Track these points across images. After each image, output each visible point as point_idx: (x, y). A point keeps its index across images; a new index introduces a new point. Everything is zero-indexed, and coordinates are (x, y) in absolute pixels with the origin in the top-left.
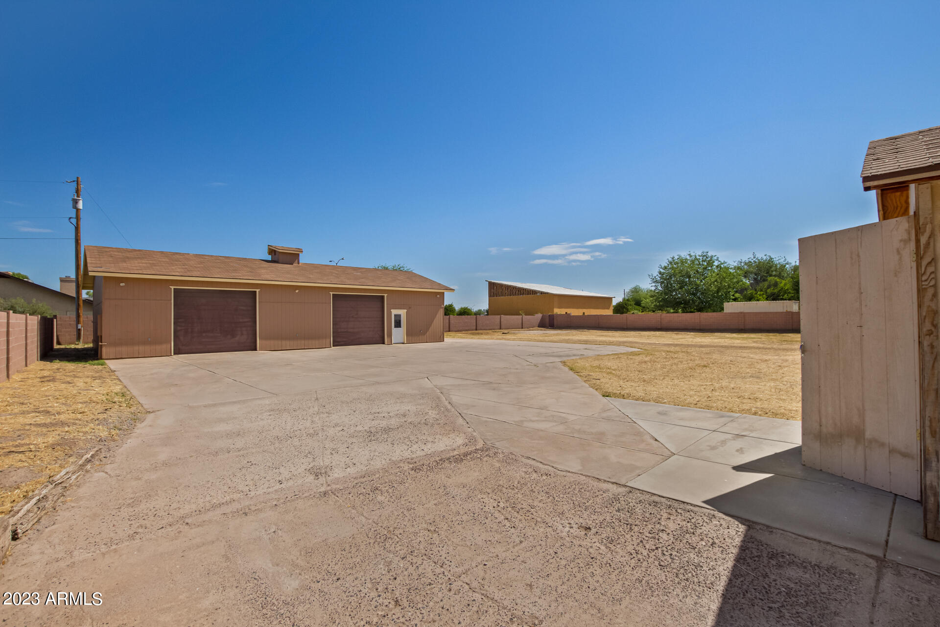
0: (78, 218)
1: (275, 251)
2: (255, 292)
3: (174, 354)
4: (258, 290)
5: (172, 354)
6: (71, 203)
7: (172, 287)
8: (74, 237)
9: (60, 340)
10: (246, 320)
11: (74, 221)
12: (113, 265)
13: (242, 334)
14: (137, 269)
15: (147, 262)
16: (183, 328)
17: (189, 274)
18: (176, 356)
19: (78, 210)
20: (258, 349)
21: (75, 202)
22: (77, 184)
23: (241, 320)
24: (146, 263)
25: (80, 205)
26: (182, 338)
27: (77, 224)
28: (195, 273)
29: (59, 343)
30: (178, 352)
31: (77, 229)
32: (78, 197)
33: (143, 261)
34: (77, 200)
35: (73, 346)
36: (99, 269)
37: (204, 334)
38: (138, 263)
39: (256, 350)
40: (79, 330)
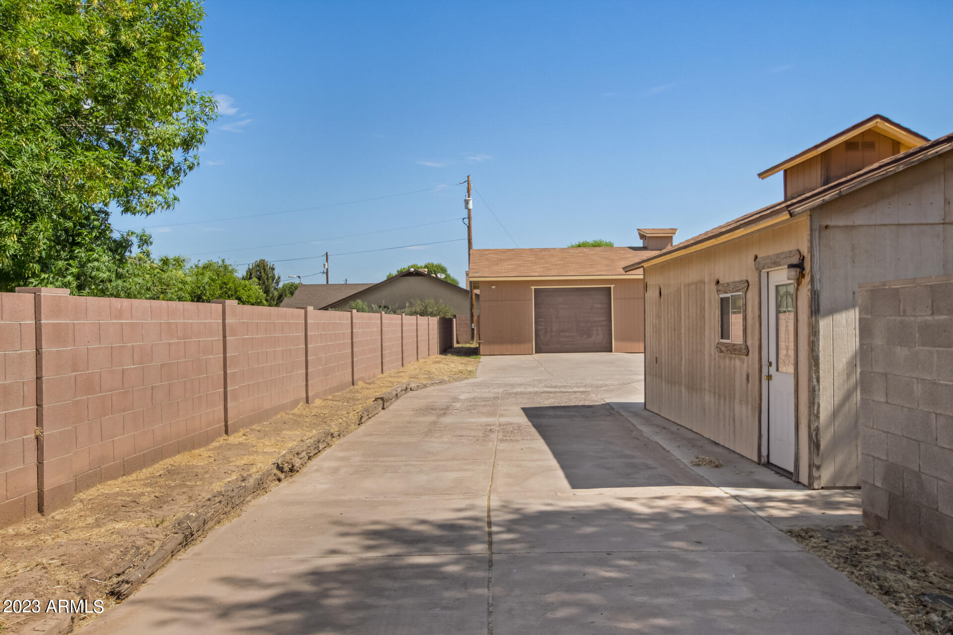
0: (469, 218)
1: (645, 236)
2: (610, 287)
3: (536, 353)
4: (612, 286)
5: (534, 353)
6: (463, 204)
7: (533, 288)
8: (467, 237)
9: (459, 340)
10: (601, 319)
11: (466, 221)
12: (487, 269)
13: (598, 334)
14: (506, 272)
15: (515, 263)
16: (543, 327)
17: (547, 273)
18: (537, 354)
19: (469, 210)
20: (613, 351)
21: (467, 202)
22: (468, 184)
23: (597, 319)
24: (513, 265)
25: (471, 206)
26: (542, 337)
27: (469, 223)
28: (550, 273)
29: (458, 342)
30: (539, 351)
31: (469, 228)
32: (469, 197)
33: (512, 262)
34: (467, 200)
35: (468, 345)
36: (477, 275)
37: (562, 334)
38: (508, 265)
39: (611, 351)
40: (473, 329)
